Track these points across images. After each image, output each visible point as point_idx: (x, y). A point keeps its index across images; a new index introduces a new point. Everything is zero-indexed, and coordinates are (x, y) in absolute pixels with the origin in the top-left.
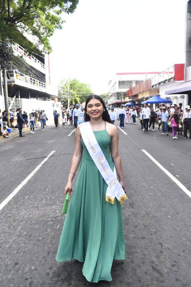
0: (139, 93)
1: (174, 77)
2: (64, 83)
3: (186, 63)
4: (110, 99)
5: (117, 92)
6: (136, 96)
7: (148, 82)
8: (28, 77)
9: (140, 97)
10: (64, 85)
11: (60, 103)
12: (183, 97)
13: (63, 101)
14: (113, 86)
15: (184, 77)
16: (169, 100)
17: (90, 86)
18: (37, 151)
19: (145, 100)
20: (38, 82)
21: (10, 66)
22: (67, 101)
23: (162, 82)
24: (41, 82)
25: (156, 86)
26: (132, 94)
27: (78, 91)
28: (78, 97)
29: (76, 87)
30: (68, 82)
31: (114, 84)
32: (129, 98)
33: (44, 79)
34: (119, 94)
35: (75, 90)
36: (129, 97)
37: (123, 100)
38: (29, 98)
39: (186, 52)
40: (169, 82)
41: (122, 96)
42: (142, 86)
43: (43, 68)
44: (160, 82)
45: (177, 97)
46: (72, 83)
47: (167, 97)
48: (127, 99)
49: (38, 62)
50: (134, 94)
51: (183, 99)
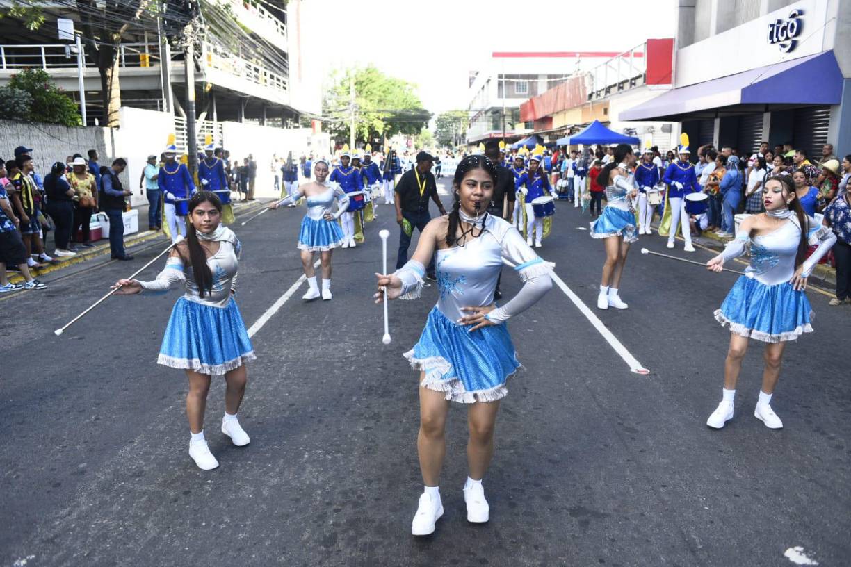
0: (553, 113)
1: (645, 75)
2: (340, 76)
3: (679, 36)
4: (472, 128)
5: (492, 108)
6: (547, 120)
7: (578, 83)
8: (241, 62)
9: (557, 124)
10: (338, 85)
11: (327, 136)
12: (669, 130)
13: (336, 131)
14: (483, 88)
15: (673, 74)
16: (634, 136)
17: (416, 86)
18: (285, 256)
19: (569, 135)
20: (268, 76)
21: (203, 37)
22: (349, 129)
23: (615, 85)
24: (276, 76)
25: (598, 95)
26: (535, 114)
27: (380, 101)
28: (378, 118)
29: (374, 89)
30: (352, 74)
31: (484, 83)
32: (527, 127)
33: (282, 68)
34: (497, 114)
35: (371, 98)
36: (525, 122)
37: (509, 132)
38: (241, 122)
39: (680, 6)
40: (633, 86)
41: (508, 120)
42: (561, 92)
43: (282, 33)
44: (608, 85)
45: (652, 127)
46: (362, 79)
47: (628, 127)
48: (520, 129)
49: (269, 17)
50: (540, 114)
51: (668, 134)
